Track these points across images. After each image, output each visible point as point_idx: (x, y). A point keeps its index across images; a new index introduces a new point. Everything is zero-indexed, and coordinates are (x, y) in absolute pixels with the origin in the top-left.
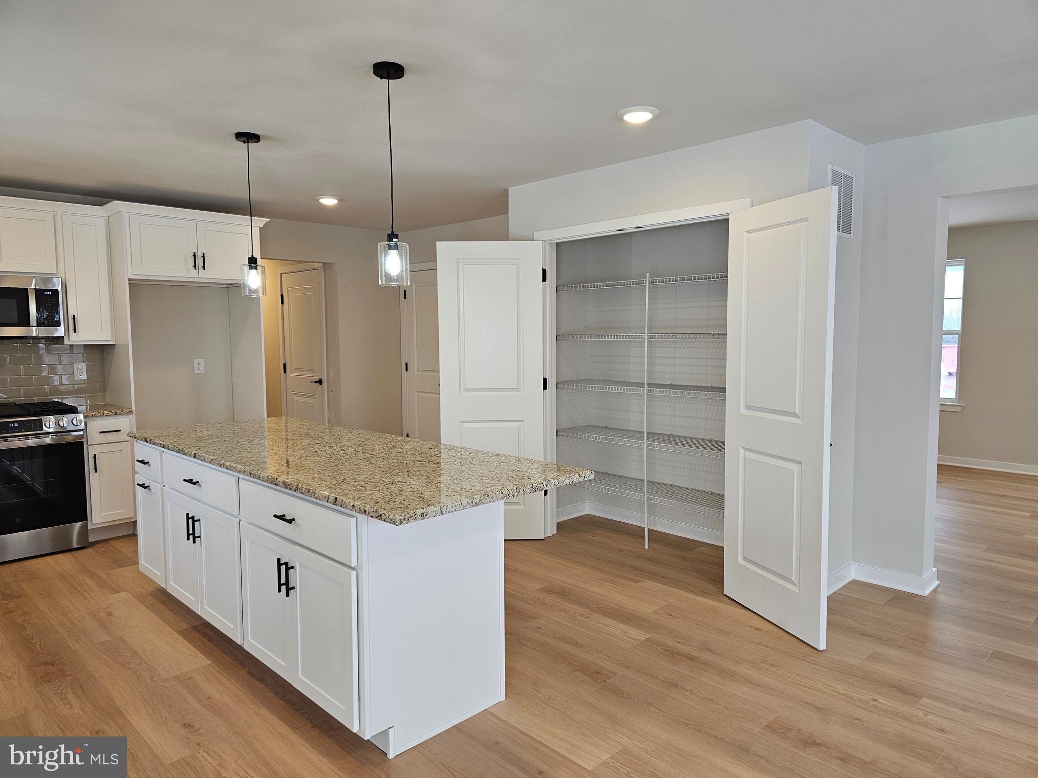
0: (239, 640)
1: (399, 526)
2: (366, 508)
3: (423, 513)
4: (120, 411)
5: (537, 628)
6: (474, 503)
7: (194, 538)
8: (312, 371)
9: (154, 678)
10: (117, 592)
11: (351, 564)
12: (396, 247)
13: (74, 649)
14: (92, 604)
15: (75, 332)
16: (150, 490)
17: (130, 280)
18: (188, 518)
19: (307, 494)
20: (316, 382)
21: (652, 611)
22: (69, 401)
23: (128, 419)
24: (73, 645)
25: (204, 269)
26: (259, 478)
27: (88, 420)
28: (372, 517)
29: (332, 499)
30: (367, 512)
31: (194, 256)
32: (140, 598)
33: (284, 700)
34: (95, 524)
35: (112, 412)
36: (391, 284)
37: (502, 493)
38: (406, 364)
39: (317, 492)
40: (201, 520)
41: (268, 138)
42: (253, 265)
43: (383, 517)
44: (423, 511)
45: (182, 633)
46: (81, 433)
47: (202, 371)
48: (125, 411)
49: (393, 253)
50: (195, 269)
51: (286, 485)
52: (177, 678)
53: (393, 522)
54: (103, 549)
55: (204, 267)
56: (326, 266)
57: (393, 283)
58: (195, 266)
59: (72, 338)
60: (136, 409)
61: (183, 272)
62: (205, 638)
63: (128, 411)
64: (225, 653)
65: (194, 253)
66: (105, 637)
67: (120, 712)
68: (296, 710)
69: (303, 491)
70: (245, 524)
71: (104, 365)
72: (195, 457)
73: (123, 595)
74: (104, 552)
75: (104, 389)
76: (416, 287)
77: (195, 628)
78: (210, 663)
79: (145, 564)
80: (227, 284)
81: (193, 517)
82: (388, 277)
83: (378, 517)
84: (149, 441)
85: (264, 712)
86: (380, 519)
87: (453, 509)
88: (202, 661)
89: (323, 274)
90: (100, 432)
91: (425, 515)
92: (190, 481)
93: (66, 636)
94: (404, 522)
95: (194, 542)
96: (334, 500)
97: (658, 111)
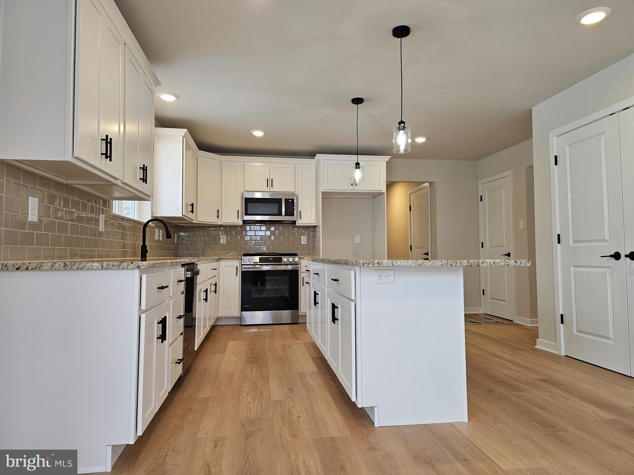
5: (519, 396)
7: (317, 304)
8: (424, 248)
9: (290, 371)
11: (352, 298)
13: (267, 355)
14: (285, 342)
15: (300, 219)
17: (323, 192)
25: (356, 185)
27: (301, 259)
32: (305, 344)
33: (339, 391)
34: (300, 313)
38: (482, 243)
40: (319, 294)
45: (313, 359)
46: (298, 266)
47: (359, 242)
50: (352, 185)
52: (299, 373)
54: (303, 325)
56: (431, 184)
59: (299, 222)
61: (347, 187)
62: (321, 361)
66: (282, 354)
67: (268, 379)
68: (342, 396)
71: (314, 237)
73: (299, 342)
75: (314, 249)
76: (488, 193)
77: (319, 357)
78: (316, 370)
81: (317, 293)
85: (327, 393)
88: (314, 369)
89: (429, 189)
92: (316, 274)
93: (268, 351)
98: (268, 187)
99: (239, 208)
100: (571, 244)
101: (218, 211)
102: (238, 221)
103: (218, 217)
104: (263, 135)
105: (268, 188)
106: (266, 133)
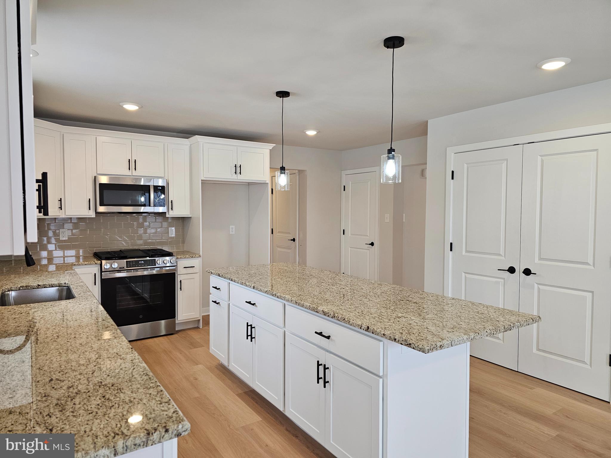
0: (282, 408)
1: (428, 354)
2: (396, 337)
3: (441, 345)
4: (195, 256)
6: (471, 339)
7: (252, 338)
8: (289, 233)
9: (231, 427)
10: (197, 365)
11: (379, 374)
12: (393, 158)
13: (180, 401)
14: (185, 371)
15: (172, 210)
16: (220, 305)
17: (202, 180)
18: (248, 326)
19: (342, 321)
20: (291, 240)
21: (552, 413)
22: (166, 249)
23: (198, 260)
24: (180, 398)
25: (241, 174)
26: (303, 306)
27: (178, 260)
28: (401, 344)
29: (364, 326)
30: (397, 340)
31: (236, 166)
32: (210, 369)
34: (179, 320)
35: (190, 256)
36: (389, 182)
37: (487, 332)
38: (344, 230)
39: (351, 321)
40: (256, 328)
41: (294, 94)
42: (283, 171)
43: (413, 346)
44: (441, 344)
45: (240, 396)
46: (174, 268)
47: (234, 233)
48: (197, 255)
49: (391, 162)
50: (236, 174)
51: (325, 313)
52: (244, 428)
53: (422, 350)
54: (183, 335)
55: (240, 173)
56: (300, 172)
57: (390, 182)
58: (236, 173)
59: (170, 214)
60: (202, 254)
61: (229, 176)
62: (254, 401)
63: (198, 255)
64: (269, 413)
65: (236, 165)
66: (197, 395)
69: (339, 318)
70: (289, 334)
71: (184, 228)
72: (254, 288)
73: (200, 366)
74: (184, 337)
75: (183, 242)
76: (351, 184)
77: (245, 393)
78: (261, 419)
79: (214, 349)
80: (248, 183)
81: (251, 325)
82: (387, 178)
83: (407, 345)
84: (221, 276)
86: (409, 347)
87: (459, 343)
88: (257, 418)
89: (298, 176)
90: (184, 268)
91: (442, 346)
92: (249, 303)
93: (174, 391)
94: (430, 351)
95: (251, 341)
96: (366, 328)
97: (569, 60)
98: (129, 170)
99: (91, 196)
100: (464, 253)
101: (61, 200)
102: (89, 213)
103: (61, 208)
104: (137, 110)
105: (129, 172)
106: (141, 107)
